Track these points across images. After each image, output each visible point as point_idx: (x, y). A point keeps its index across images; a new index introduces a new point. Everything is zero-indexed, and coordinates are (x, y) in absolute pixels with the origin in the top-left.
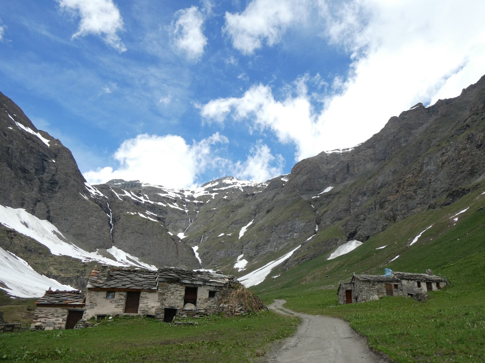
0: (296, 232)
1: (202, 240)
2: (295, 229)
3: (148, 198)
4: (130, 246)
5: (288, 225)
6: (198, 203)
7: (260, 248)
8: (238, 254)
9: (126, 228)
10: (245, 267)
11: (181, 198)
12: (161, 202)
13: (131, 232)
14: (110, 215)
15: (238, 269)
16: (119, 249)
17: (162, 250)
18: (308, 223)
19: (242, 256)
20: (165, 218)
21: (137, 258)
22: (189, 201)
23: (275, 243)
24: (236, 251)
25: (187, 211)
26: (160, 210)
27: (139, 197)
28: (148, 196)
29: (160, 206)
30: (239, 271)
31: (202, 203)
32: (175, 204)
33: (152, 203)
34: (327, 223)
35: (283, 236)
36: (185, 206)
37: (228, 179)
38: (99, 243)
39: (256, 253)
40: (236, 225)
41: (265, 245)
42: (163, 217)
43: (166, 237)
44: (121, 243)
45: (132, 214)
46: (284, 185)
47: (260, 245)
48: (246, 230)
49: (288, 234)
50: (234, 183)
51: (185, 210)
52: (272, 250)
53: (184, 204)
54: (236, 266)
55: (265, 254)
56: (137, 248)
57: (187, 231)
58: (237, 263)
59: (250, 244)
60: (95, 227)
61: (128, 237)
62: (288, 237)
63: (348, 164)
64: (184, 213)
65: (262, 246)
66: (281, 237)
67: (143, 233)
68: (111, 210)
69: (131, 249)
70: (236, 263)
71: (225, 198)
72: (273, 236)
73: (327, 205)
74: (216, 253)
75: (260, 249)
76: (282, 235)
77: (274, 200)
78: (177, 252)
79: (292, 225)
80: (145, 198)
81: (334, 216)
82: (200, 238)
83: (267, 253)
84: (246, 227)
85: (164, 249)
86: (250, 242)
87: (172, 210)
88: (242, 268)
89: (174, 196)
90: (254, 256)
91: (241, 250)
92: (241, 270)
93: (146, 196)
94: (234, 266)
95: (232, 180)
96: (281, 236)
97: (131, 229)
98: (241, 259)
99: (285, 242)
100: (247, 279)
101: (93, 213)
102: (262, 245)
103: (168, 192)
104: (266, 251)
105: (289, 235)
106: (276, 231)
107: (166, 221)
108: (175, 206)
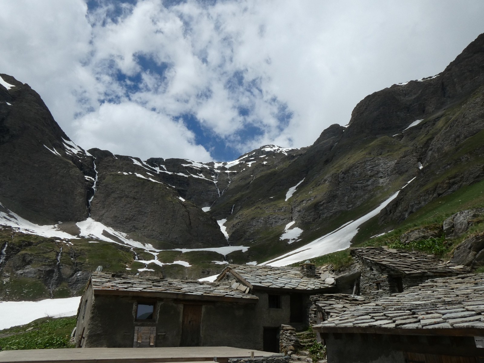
0: (381, 177)
1: (232, 210)
2: (378, 172)
3: (165, 168)
4: (115, 217)
5: (365, 168)
6: (230, 173)
7: (321, 208)
8: (285, 221)
9: (112, 192)
10: (299, 238)
11: (208, 168)
12: (183, 173)
13: (119, 197)
14: (95, 179)
15: (287, 240)
16: (97, 221)
17: (165, 221)
18: (402, 157)
19: (293, 223)
20: (187, 191)
21: (125, 234)
22: (219, 171)
23: (346, 198)
24: (282, 217)
25: (215, 182)
26: (179, 180)
27: (153, 168)
28: (165, 167)
29: (180, 176)
30: (290, 243)
31: (236, 173)
32: (201, 175)
33: (170, 173)
34: (445, 148)
35: (359, 185)
36: (213, 177)
37: (267, 147)
38: (64, 212)
39: (316, 216)
40: (281, 187)
41: (329, 202)
42: (182, 189)
43: (172, 202)
44: (101, 212)
45: (125, 173)
46: (344, 131)
47: (322, 203)
48: (296, 190)
49: (368, 181)
50: (276, 150)
51: (214, 181)
52: (344, 208)
53: (213, 175)
54: (283, 237)
55: (331, 217)
56: (127, 219)
57: (214, 204)
58: (285, 233)
59: (304, 204)
60: (59, 190)
61: (113, 204)
62: (368, 185)
63: (443, 84)
64: (212, 183)
65: (325, 205)
66: (357, 187)
67: (136, 197)
68: (97, 172)
69: (115, 221)
70: (283, 233)
71: (265, 164)
72: (341, 189)
73: (426, 135)
74: (251, 223)
75: (321, 210)
76: (357, 183)
77: (332, 149)
78: (190, 224)
79: (373, 167)
80: (161, 168)
81: (458, 133)
82: (230, 209)
83: (335, 213)
84: (295, 187)
85: (168, 220)
86: (304, 202)
87: (195, 180)
88: (294, 239)
89: (200, 167)
90: (313, 221)
91: (291, 215)
92: (293, 241)
93: (164, 166)
94: (280, 238)
95: (273, 148)
96: (356, 185)
97: (118, 192)
98: (291, 228)
99: (365, 195)
100: (309, 249)
101: (58, 171)
102: (324, 203)
103: (192, 162)
104: (333, 211)
105: (369, 183)
106: (347, 179)
107: (187, 193)
108: (200, 176)
